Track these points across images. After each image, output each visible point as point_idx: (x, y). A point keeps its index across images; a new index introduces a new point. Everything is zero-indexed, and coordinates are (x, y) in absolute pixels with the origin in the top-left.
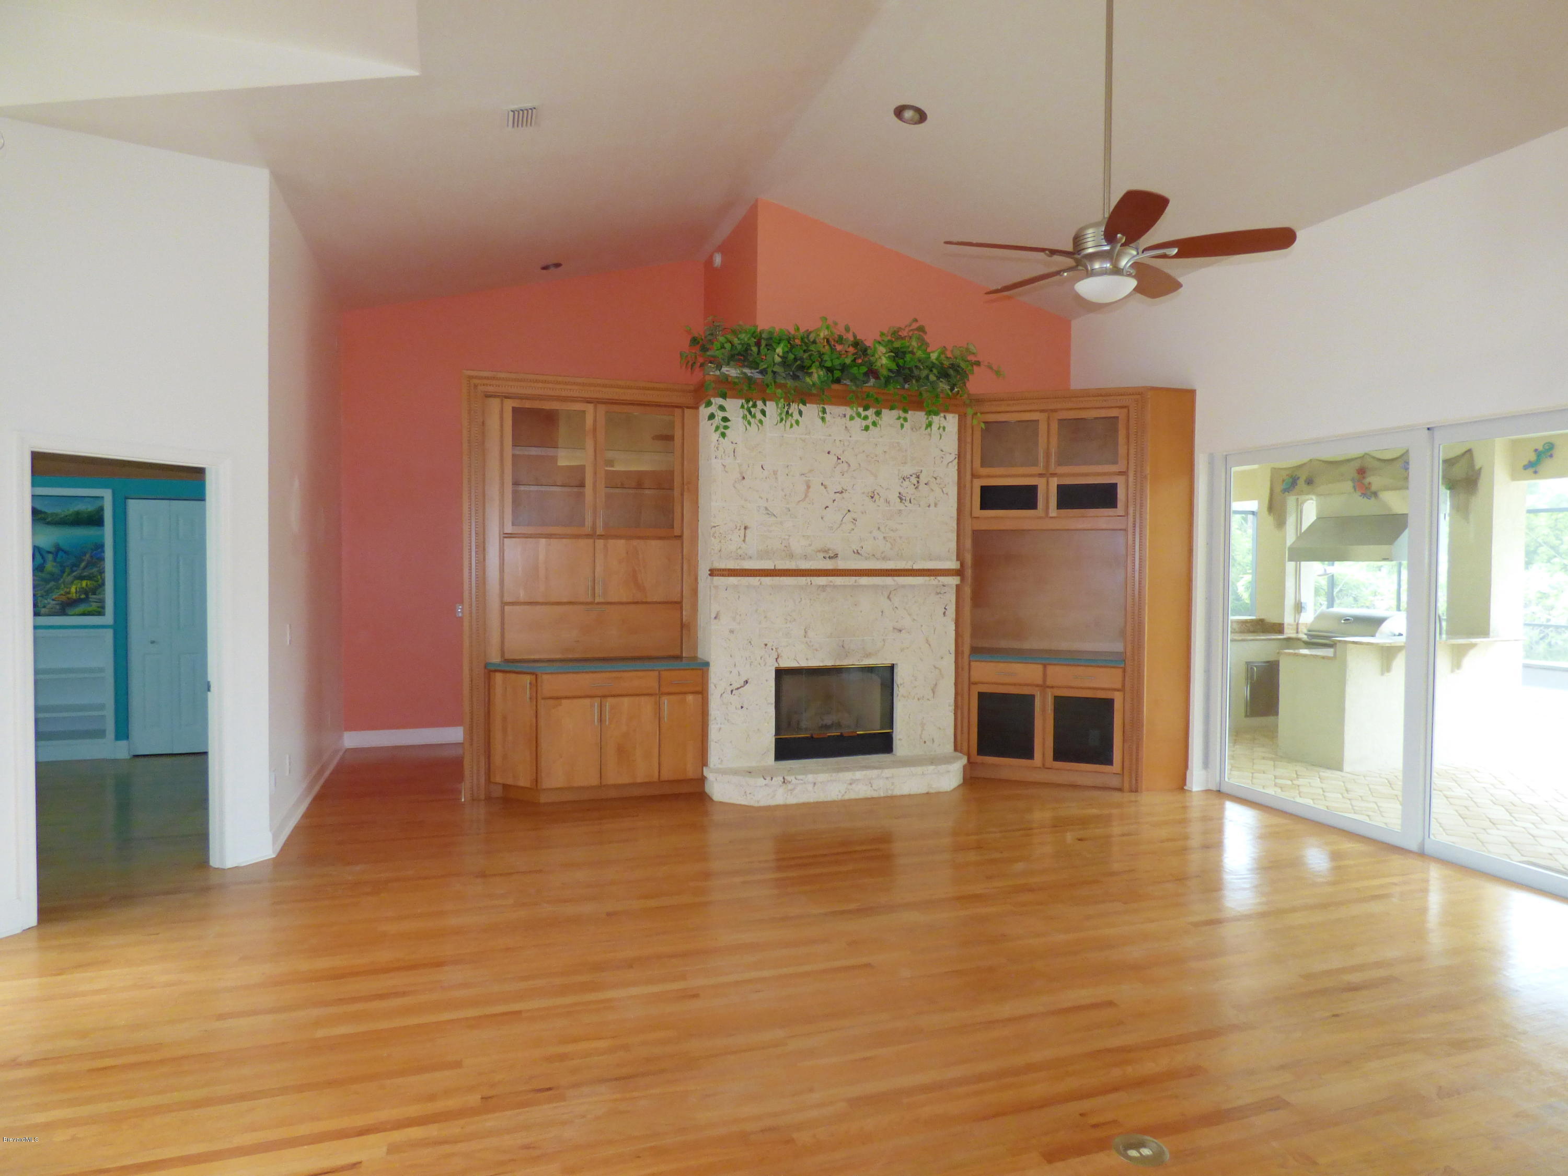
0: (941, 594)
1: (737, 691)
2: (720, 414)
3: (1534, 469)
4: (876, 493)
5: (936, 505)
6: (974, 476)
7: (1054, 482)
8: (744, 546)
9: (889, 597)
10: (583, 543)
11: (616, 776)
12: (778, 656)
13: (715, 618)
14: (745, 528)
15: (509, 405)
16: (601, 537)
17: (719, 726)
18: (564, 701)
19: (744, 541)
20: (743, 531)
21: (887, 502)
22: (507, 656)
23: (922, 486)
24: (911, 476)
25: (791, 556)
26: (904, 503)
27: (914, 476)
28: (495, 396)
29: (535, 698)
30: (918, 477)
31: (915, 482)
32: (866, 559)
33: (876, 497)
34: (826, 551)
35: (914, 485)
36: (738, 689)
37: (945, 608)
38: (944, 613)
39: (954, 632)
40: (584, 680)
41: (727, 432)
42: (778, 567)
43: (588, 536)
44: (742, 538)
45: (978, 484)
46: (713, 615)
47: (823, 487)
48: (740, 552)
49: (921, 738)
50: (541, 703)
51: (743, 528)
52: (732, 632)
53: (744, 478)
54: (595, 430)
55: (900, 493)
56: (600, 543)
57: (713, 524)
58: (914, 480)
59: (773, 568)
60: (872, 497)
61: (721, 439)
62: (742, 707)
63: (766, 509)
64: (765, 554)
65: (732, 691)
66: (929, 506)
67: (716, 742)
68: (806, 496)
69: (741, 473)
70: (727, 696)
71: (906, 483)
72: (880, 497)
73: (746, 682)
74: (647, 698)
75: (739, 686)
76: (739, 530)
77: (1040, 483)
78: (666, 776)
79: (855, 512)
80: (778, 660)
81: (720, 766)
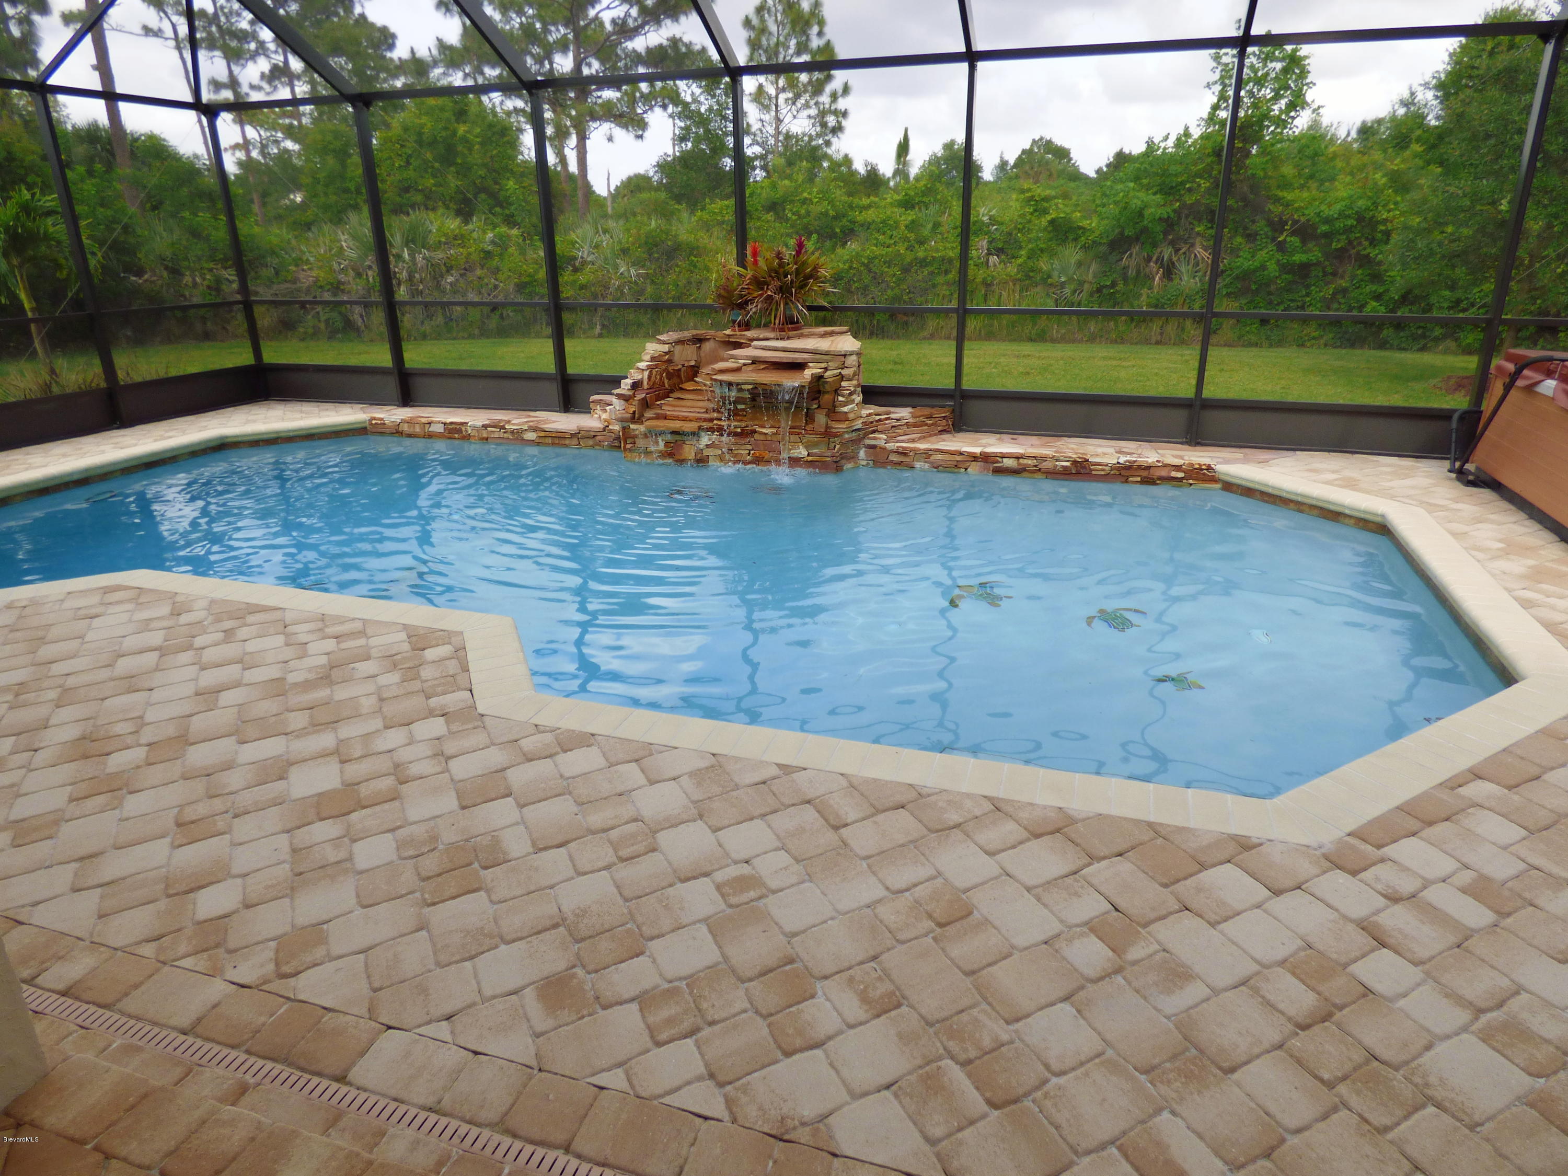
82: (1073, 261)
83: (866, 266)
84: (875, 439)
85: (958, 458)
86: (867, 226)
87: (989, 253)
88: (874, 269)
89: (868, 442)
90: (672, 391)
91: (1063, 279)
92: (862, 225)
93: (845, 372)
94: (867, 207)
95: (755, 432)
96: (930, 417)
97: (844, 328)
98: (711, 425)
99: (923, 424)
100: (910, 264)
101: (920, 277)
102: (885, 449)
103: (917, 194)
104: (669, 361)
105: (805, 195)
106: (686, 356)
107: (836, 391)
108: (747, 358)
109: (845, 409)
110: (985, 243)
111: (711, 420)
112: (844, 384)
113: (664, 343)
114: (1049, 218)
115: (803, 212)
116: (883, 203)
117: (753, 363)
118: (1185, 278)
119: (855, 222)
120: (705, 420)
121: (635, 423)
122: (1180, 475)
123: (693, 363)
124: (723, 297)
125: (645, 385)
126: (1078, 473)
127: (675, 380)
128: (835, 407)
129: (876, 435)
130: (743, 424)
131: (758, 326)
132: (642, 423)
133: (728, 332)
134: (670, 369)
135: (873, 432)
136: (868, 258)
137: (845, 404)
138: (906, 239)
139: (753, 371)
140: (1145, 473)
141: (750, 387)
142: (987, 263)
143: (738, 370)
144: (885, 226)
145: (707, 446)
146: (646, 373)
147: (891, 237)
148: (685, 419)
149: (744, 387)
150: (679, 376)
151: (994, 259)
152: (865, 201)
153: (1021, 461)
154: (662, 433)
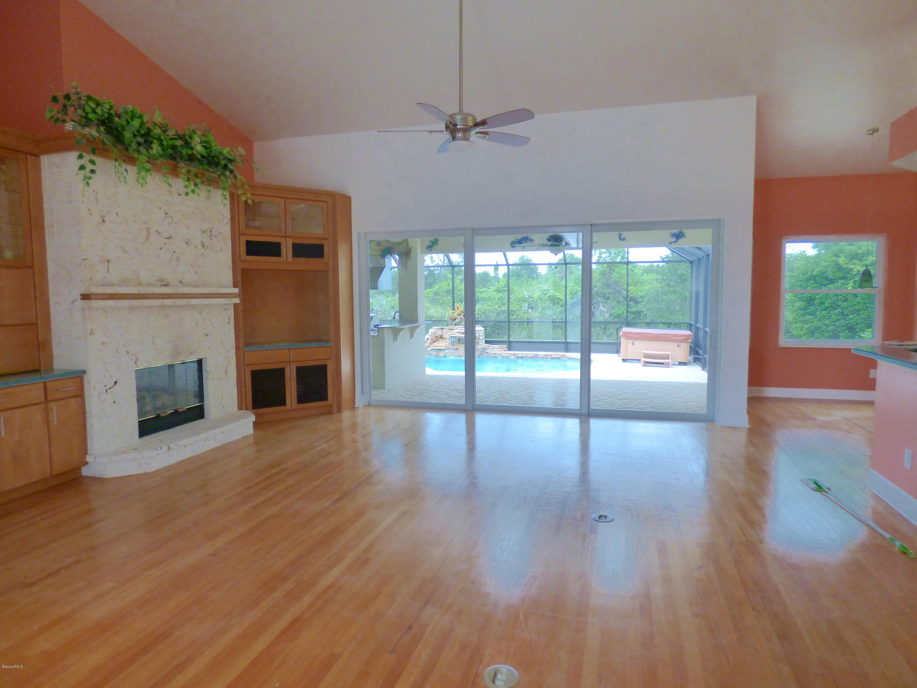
0: (226, 309)
1: (110, 390)
2: (90, 167)
3: (430, 249)
4: (189, 241)
5: (221, 250)
6: (240, 234)
7: (290, 242)
8: (108, 275)
9: (200, 313)
12: (137, 359)
13: (90, 334)
14: (108, 261)
19: (108, 271)
20: (106, 263)
21: (196, 247)
23: (213, 237)
24: (207, 230)
25: (140, 284)
26: (205, 249)
27: (209, 231)
30: (211, 231)
31: (210, 235)
32: (187, 286)
33: (189, 243)
34: (162, 280)
35: (209, 237)
36: (110, 388)
37: (229, 319)
38: (229, 322)
39: (234, 334)
41: (90, 182)
42: (142, 292)
44: (106, 269)
45: (243, 239)
46: (89, 332)
47: (158, 233)
48: (106, 280)
49: (221, 405)
51: (106, 261)
52: (103, 344)
53: (104, 221)
55: (202, 242)
57: (84, 257)
58: (209, 233)
59: (138, 293)
60: (187, 243)
61: (86, 187)
62: (114, 402)
63: (122, 247)
64: (124, 282)
65: (106, 391)
66: (218, 252)
67: (98, 433)
68: (148, 239)
69: (102, 217)
70: (102, 395)
71: (205, 235)
72: (192, 243)
73: (116, 383)
74: (36, 407)
75: (111, 386)
76: (104, 262)
77: (282, 241)
78: (57, 469)
79: (178, 253)
80: (137, 363)
82: (558, 311)
83: (483, 313)
84: (488, 351)
85: (508, 354)
86: (483, 299)
87: (529, 308)
88: (486, 314)
89: (486, 351)
90: (436, 341)
91: (555, 317)
92: (481, 299)
93: (480, 334)
94: (483, 292)
95: (459, 349)
96: (502, 347)
97: (480, 326)
98: (448, 347)
99: (500, 348)
100: (500, 312)
101: (503, 317)
102: (490, 353)
103: (502, 287)
104: (435, 333)
105: (460, 288)
106: (439, 333)
107: (479, 339)
108: (457, 332)
109: (481, 343)
110: (527, 305)
111: (448, 346)
112: (480, 337)
113: (434, 329)
114: (547, 296)
115: (459, 293)
116: (489, 290)
117: (458, 333)
118: (598, 317)
119: (479, 297)
120: (446, 346)
121: (429, 347)
122: (559, 357)
123: (441, 335)
124: (449, 318)
125: (430, 339)
126: (536, 357)
127: (437, 338)
128: (478, 342)
129: (488, 350)
130: (456, 347)
131: (458, 325)
132: (430, 348)
133: (450, 327)
134: (436, 335)
135: (488, 349)
136: (484, 310)
137: (481, 342)
138: (497, 303)
139: (458, 334)
140: (551, 356)
141: (458, 337)
142: (528, 312)
143: (455, 334)
144: (489, 299)
145: (447, 353)
146: (430, 336)
147: (492, 303)
148: (441, 346)
149: (457, 337)
150: (438, 338)
151: (530, 310)
152: (482, 290)
153: (523, 355)
154: (435, 350)
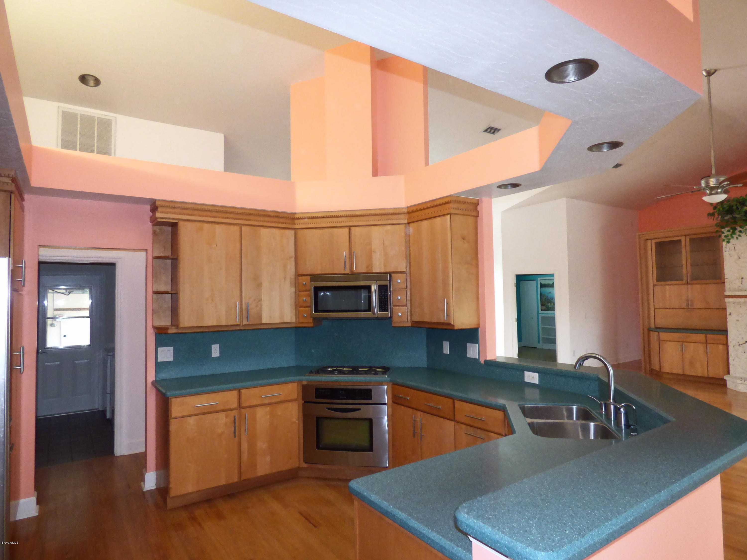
8: (741, 285)
10: (682, 287)
11: (689, 372)
13: (730, 315)
14: (742, 278)
15: (654, 241)
16: (690, 284)
17: (733, 359)
18: (668, 342)
20: (741, 280)
22: (657, 326)
28: (649, 239)
29: (659, 340)
36: (742, 344)
40: (675, 336)
43: (684, 284)
44: (741, 282)
46: (728, 314)
48: (740, 288)
50: (661, 342)
51: (741, 278)
52: (738, 321)
53: (740, 258)
54: (686, 245)
56: (689, 286)
57: (726, 278)
61: (728, 244)
62: (745, 352)
65: (739, 345)
69: (738, 256)
70: (737, 347)
73: (746, 342)
74: (701, 344)
75: (743, 343)
76: (739, 279)
78: (711, 375)
81: (735, 375)
